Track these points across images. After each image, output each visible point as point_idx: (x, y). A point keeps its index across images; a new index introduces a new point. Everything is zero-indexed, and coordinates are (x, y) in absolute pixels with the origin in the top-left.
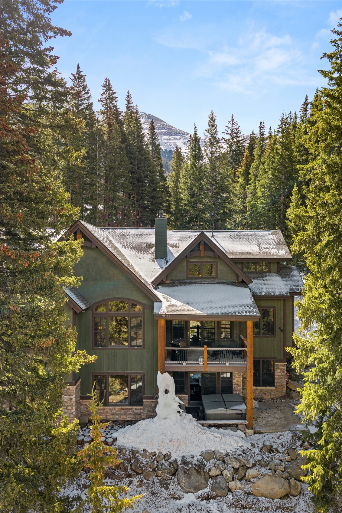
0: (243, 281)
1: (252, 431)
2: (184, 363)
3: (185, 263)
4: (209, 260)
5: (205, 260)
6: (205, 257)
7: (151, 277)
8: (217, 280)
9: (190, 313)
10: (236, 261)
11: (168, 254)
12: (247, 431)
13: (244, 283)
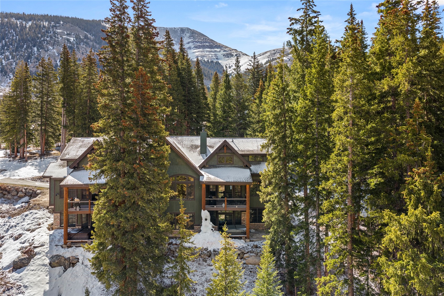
0: (247, 166)
1: (249, 240)
2: (215, 206)
3: (216, 156)
4: (229, 154)
5: (227, 154)
6: (226, 153)
7: (198, 164)
8: (233, 165)
9: (218, 181)
10: (243, 155)
11: (207, 151)
12: (246, 240)
13: (247, 167)
